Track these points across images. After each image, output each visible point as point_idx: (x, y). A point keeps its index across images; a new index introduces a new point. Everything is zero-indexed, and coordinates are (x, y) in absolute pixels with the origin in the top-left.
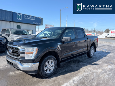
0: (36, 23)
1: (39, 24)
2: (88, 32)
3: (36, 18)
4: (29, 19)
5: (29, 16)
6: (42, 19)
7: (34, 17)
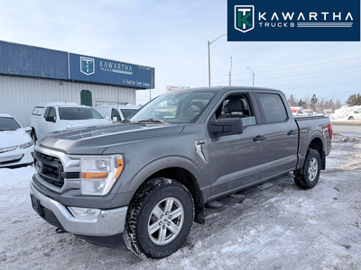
0: (134, 83)
1: (145, 85)
2: (294, 105)
3: (135, 67)
4: (114, 71)
5: (114, 62)
6: (154, 69)
7: (129, 65)
